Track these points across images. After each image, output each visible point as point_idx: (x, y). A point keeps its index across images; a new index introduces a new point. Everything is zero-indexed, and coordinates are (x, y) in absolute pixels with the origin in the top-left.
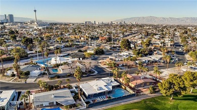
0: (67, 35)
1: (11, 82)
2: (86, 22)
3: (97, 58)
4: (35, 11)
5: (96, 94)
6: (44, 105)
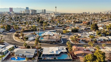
0: (65, 20)
1: (19, 42)
2: (83, 13)
3: (71, 34)
4: (56, 7)
5: (48, 55)
6: (20, 55)
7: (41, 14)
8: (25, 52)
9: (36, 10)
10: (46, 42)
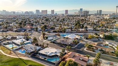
7: (92, 16)
8: (30, 47)
9: (88, 12)
10: (58, 44)
